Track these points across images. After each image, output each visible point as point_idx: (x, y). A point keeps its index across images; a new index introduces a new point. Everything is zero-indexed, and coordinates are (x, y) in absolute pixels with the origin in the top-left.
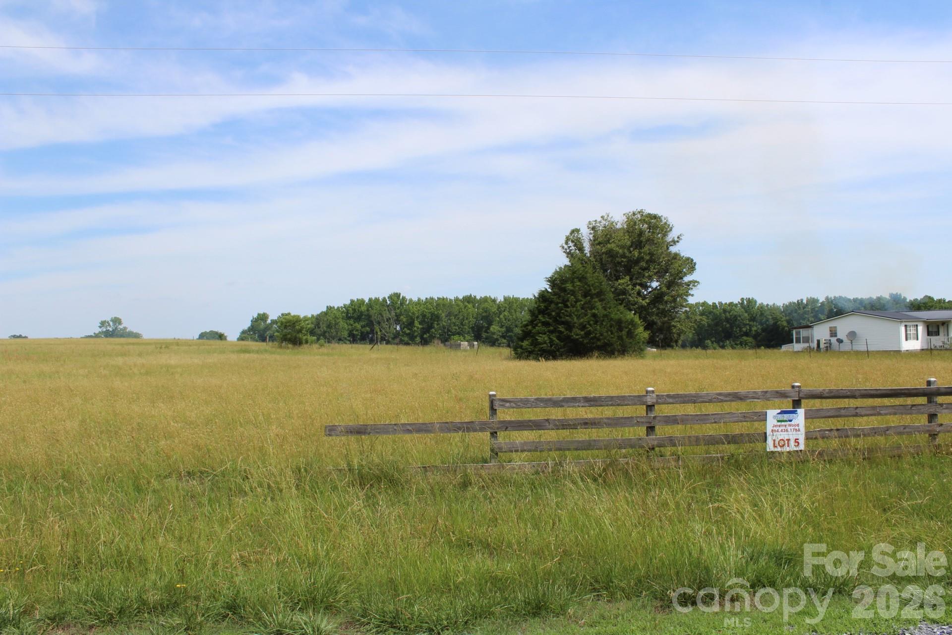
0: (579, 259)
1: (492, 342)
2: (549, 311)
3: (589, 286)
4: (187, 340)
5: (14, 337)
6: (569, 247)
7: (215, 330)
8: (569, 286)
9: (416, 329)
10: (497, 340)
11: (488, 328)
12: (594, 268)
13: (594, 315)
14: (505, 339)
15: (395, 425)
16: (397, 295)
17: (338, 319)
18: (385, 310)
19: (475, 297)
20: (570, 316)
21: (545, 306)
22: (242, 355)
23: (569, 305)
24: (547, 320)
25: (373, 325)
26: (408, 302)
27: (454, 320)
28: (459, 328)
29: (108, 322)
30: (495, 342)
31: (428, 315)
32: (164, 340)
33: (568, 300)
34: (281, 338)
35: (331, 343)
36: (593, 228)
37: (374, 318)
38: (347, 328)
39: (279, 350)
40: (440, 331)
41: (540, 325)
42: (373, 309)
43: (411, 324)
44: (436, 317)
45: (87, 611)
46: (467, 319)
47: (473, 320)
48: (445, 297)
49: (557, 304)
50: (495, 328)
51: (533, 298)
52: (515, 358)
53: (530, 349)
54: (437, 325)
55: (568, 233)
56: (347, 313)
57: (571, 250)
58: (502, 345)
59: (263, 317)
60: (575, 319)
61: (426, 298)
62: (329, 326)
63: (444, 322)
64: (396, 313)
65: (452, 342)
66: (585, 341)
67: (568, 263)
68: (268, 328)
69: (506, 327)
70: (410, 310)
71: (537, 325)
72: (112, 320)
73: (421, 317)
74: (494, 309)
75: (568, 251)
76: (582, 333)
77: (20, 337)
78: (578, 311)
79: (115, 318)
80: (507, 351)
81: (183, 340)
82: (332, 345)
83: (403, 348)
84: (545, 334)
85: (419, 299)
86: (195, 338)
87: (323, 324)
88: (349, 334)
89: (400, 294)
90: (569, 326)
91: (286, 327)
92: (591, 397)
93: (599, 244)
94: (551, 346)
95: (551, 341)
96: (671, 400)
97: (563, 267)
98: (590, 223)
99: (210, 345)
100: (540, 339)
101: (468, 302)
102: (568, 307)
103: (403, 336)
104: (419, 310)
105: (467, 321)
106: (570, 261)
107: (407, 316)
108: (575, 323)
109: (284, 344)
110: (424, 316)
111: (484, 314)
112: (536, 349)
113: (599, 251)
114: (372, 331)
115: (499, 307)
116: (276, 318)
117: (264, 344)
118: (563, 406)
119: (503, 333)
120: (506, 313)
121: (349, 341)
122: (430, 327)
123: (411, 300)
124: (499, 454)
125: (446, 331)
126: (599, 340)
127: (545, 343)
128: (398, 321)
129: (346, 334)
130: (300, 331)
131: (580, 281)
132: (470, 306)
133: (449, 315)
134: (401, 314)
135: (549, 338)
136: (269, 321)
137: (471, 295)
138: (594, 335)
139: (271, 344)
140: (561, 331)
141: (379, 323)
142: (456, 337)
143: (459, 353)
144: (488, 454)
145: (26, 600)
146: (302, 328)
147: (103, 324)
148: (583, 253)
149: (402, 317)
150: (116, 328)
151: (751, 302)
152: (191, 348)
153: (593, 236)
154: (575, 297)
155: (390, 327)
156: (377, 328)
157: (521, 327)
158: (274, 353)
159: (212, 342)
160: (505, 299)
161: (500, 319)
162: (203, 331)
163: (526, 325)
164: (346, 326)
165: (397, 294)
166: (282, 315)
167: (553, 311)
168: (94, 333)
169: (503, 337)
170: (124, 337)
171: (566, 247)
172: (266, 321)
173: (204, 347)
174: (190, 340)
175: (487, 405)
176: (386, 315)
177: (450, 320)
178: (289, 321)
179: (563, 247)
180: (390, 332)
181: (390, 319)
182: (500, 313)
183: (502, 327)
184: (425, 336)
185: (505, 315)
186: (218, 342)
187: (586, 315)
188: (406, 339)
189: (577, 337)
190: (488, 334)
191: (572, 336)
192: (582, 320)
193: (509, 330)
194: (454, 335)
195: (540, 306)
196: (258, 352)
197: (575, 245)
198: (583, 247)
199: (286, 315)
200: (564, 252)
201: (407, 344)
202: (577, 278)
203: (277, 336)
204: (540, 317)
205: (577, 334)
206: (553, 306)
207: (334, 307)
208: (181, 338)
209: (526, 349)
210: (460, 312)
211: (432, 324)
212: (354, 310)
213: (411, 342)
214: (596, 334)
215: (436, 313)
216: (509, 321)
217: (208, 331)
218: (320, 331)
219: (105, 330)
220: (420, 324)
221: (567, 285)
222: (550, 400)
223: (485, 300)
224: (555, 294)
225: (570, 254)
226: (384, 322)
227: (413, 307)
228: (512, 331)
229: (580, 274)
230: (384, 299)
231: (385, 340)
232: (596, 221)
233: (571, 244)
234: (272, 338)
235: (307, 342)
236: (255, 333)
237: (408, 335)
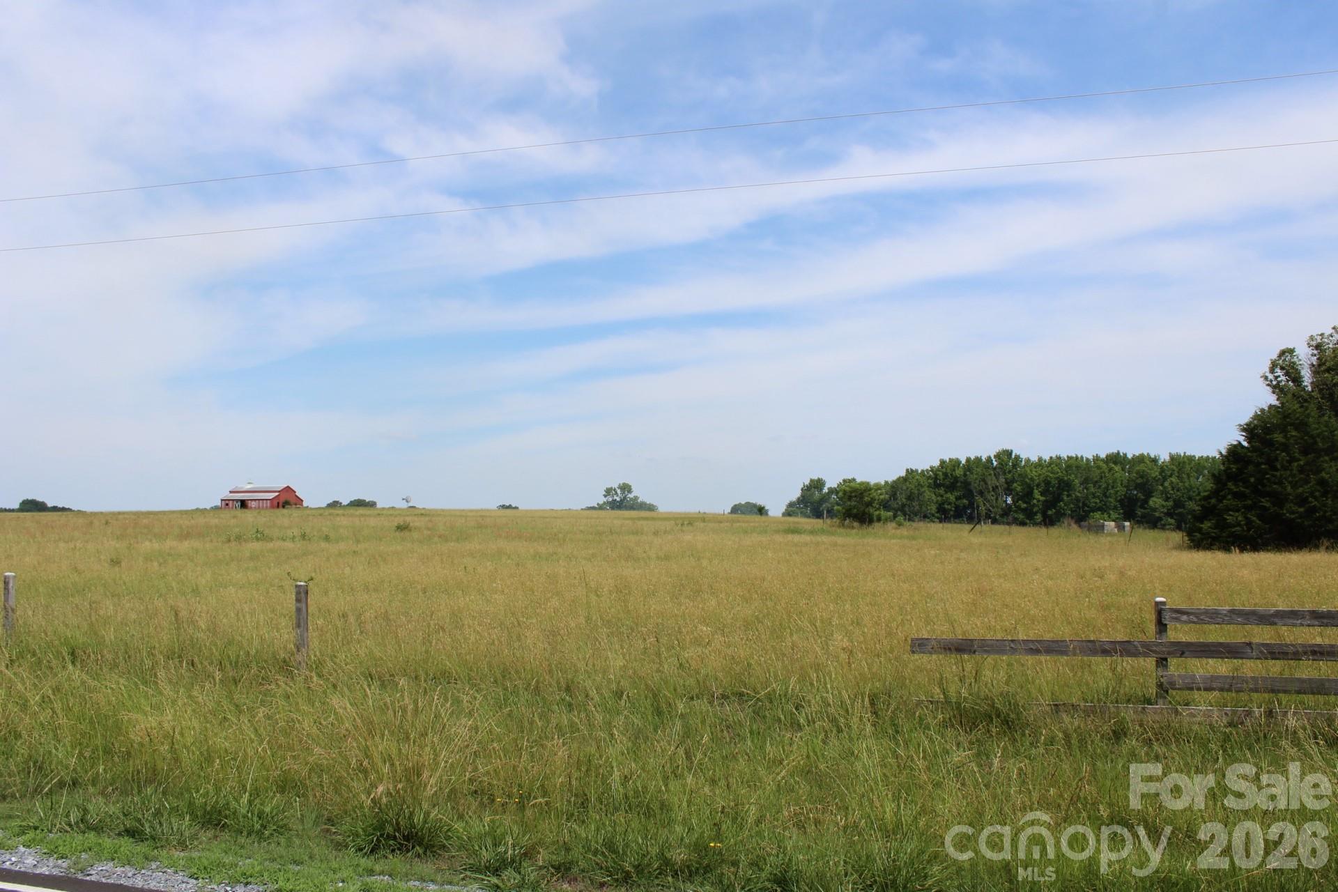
0: (1293, 394)
1: (1152, 522)
2: (1244, 476)
3: (1312, 437)
4: (715, 514)
5: (504, 507)
6: (1276, 377)
7: (753, 501)
8: (1278, 437)
9: (1035, 501)
10: (1160, 519)
11: (1146, 501)
12: (1320, 408)
13: (1322, 482)
14: (1172, 518)
15: (1012, 641)
16: (1008, 453)
17: (922, 487)
18: (990, 475)
19: (1125, 455)
20: (1280, 483)
21: (1237, 469)
22: (790, 537)
23: (1279, 466)
24: (1242, 489)
25: (973, 495)
26: (1023, 462)
27: (1092, 490)
28: (1101, 501)
29: (615, 490)
30: (1157, 523)
31: (1054, 482)
32: (685, 514)
33: (1276, 459)
34: (844, 514)
35: (914, 521)
36: (1318, 347)
37: (975, 486)
38: (935, 500)
39: (842, 530)
40: (1072, 506)
41: (1229, 497)
42: (972, 473)
43: (1027, 495)
44: (1065, 485)
45: (597, 864)
46: (1113, 487)
47: (1121, 490)
48: (1079, 456)
49: (1259, 464)
50: (1156, 501)
51: (1218, 456)
52: (1190, 548)
53: (1213, 534)
54: (1068, 496)
55: (1275, 356)
56: (936, 478)
57: (1279, 382)
58: (1168, 527)
59: (817, 484)
60: (1289, 488)
61: (1051, 458)
62: (910, 498)
63: (1079, 491)
64: (1006, 479)
65: (1091, 521)
66: (1306, 523)
67: (1277, 403)
68: (824, 499)
69: (1174, 501)
70: (1026, 476)
71: (1224, 497)
72: (620, 487)
73: (1043, 484)
74: (1155, 473)
75: (1274, 383)
76: (1302, 510)
77: (510, 507)
78: (1293, 476)
79: (624, 484)
80: (1177, 537)
81: (710, 514)
82: (914, 525)
83: (1015, 529)
84: (1238, 511)
85: (1040, 459)
86: (726, 512)
87: (901, 494)
88: (937, 508)
89: (1012, 451)
90: (1279, 500)
91: (850, 498)
92: (1323, 612)
93: (1328, 370)
94: (1249, 530)
95: (1249, 523)
97: (1266, 409)
98: (1312, 338)
99: (747, 522)
100: (1229, 519)
101: (1115, 463)
102: (1277, 470)
103: (1016, 512)
104: (1040, 475)
105: (1112, 491)
106: (1278, 399)
107: (1023, 483)
108: (1289, 494)
109: (847, 521)
110: (1047, 483)
111: (1139, 481)
112: (1224, 534)
113: (1328, 383)
114: (971, 505)
115: (1162, 469)
116: (836, 486)
117: (820, 521)
118: (1275, 624)
119: (1168, 510)
120: (1174, 479)
121: (938, 518)
122: (1058, 499)
123: (1028, 460)
124: (1170, 691)
125: (1081, 505)
126: (1330, 521)
127: (1239, 524)
128: (1009, 491)
129: (934, 508)
130: (869, 504)
131: (1296, 429)
132: (1117, 468)
133: (1086, 481)
134: (1013, 481)
135: (1247, 518)
136: (825, 490)
137: (1118, 453)
138: (1322, 513)
139: (829, 521)
140: (1265, 507)
141: (981, 493)
142: (1097, 515)
143: (1104, 540)
144: (1153, 691)
145: (527, 841)
146: (873, 500)
147: (609, 492)
148: (1299, 386)
149: (1015, 485)
150: (625, 498)
152: (722, 525)
153: (1318, 359)
154: (1288, 454)
155: (997, 499)
156: (979, 499)
157: (1200, 500)
158: (833, 534)
159: (748, 517)
160: (1172, 458)
161: (1165, 488)
162: (737, 503)
163: (1206, 498)
164: (934, 497)
165: (1007, 451)
166: (844, 481)
167: (1251, 476)
168: (598, 504)
169: (1169, 514)
170: (634, 509)
171: (1271, 377)
172: (821, 490)
173: (738, 524)
174: (719, 515)
175: (1151, 617)
176: (992, 481)
177: (1087, 489)
178: (855, 490)
179: (1266, 378)
180: (997, 507)
181: (997, 487)
182: (1165, 479)
183: (1167, 499)
184: (1050, 512)
185: (1172, 483)
186: (758, 518)
187: (1307, 482)
188: (1021, 516)
189: (1293, 516)
190: (1146, 511)
191: (1285, 514)
192: (1301, 490)
193: (1178, 504)
194: (1093, 511)
195: (1230, 469)
196: (812, 532)
197: (1287, 374)
198: (1301, 377)
199: (850, 481)
200: (1268, 385)
201: (1023, 524)
202: (1291, 425)
203: (839, 511)
204: (1230, 485)
205: (1292, 511)
206: (1251, 468)
207: (917, 471)
208: (706, 511)
209: (1208, 533)
210: (1101, 478)
211: (1060, 495)
212: (945, 475)
213: (1028, 521)
214: (1326, 512)
215: (1066, 478)
216: (1178, 491)
217: (743, 503)
218: (897, 504)
219: (610, 499)
220: (1041, 495)
221: (1276, 435)
222: (1253, 613)
223: (1141, 459)
224: (1252, 449)
225: (1277, 388)
226: (989, 492)
227: (1031, 471)
228: (1183, 507)
229: (1298, 418)
230: (989, 459)
231: (990, 518)
232: (1322, 335)
233: (1279, 372)
234: (831, 513)
235: (879, 519)
236: (806, 506)
237: (1024, 510)
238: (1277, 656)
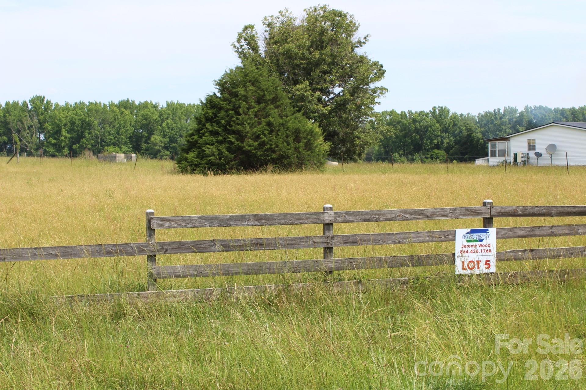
0: (253, 60)
1: (154, 154)
2: (218, 118)
3: (263, 90)
6: (242, 46)
8: (241, 91)
9: (63, 138)
10: (159, 151)
11: (149, 138)
12: (270, 71)
13: (269, 124)
14: (168, 150)
15: (36, 249)
16: (41, 99)
18: (26, 116)
19: (133, 102)
20: (242, 124)
21: (213, 113)
23: (241, 112)
24: (216, 128)
25: (11, 133)
26: (53, 107)
27: (108, 129)
28: (115, 138)
30: (157, 154)
31: (78, 122)
33: (239, 107)
36: (269, 25)
37: (13, 125)
40: (92, 141)
41: (207, 134)
42: (10, 115)
43: (57, 133)
44: (87, 125)
46: (124, 127)
47: (131, 130)
48: (98, 102)
49: (227, 111)
50: (156, 138)
51: (200, 104)
52: (178, 172)
53: (196, 163)
54: (89, 133)
55: (240, 31)
57: (243, 50)
58: (165, 157)
60: (248, 128)
61: (76, 103)
63: (97, 131)
64: (39, 120)
65: (106, 153)
66: (259, 153)
67: (241, 65)
69: (170, 137)
70: (56, 117)
71: (203, 134)
73: (69, 124)
74: (156, 116)
75: (240, 50)
76: (256, 143)
78: (250, 119)
80: (169, 164)
83: (47, 160)
84: (213, 144)
85: (67, 104)
89: (44, 97)
90: (241, 137)
92: (262, 215)
93: (276, 43)
94: (220, 159)
95: (220, 153)
96: (351, 218)
97: (234, 69)
98: (265, 18)
100: (207, 151)
101: (126, 108)
102: (240, 115)
103: (48, 146)
104: (67, 117)
105: (123, 130)
106: (242, 62)
107: (53, 123)
108: (248, 132)
110: (73, 123)
111: (144, 122)
112: (203, 162)
113: (276, 52)
114: (10, 140)
115: (161, 114)
118: (231, 225)
119: (165, 144)
120: (169, 121)
122: (81, 136)
123: (57, 105)
124: (158, 279)
125: (99, 140)
126: (274, 152)
127: (213, 155)
128: (41, 129)
131: (253, 84)
132: (127, 112)
133: (103, 122)
134: (45, 121)
135: (219, 150)
137: (128, 100)
138: (269, 146)
140: (231, 141)
141: (19, 131)
142: (111, 148)
143: (115, 167)
144: (144, 280)
148: (257, 53)
149: (47, 124)
151: (443, 111)
153: (269, 34)
154: (247, 103)
155: (32, 136)
156: (16, 137)
157: (186, 137)
160: (168, 105)
161: (163, 127)
163: (193, 135)
165: (40, 97)
167: (222, 119)
169: (166, 148)
171: (238, 45)
175: (144, 225)
176: (27, 122)
177: (104, 128)
179: (235, 46)
180: (32, 143)
181: (32, 126)
182: (163, 121)
183: (164, 136)
184: (74, 147)
185: (168, 124)
187: (260, 123)
188: (51, 150)
189: (250, 148)
190: (149, 145)
191: (244, 147)
192: (255, 129)
193: (172, 140)
194: (108, 146)
195: (207, 113)
197: (248, 44)
198: (258, 47)
200: (236, 51)
201: (53, 156)
202: (250, 81)
204: (208, 125)
205: (249, 145)
206: (222, 113)
209: (192, 161)
210: (115, 119)
211: (82, 132)
213: (57, 154)
214: (271, 145)
215: (87, 120)
216: (172, 130)
220: (68, 133)
221: (239, 89)
222: (216, 218)
223: (145, 105)
224: (225, 100)
225: (242, 54)
226: (25, 130)
227: (59, 113)
228: (176, 142)
229: (254, 77)
230: (25, 104)
231: (26, 151)
232: (272, 16)
233: (243, 42)
237: (54, 145)
238: (232, 248)
